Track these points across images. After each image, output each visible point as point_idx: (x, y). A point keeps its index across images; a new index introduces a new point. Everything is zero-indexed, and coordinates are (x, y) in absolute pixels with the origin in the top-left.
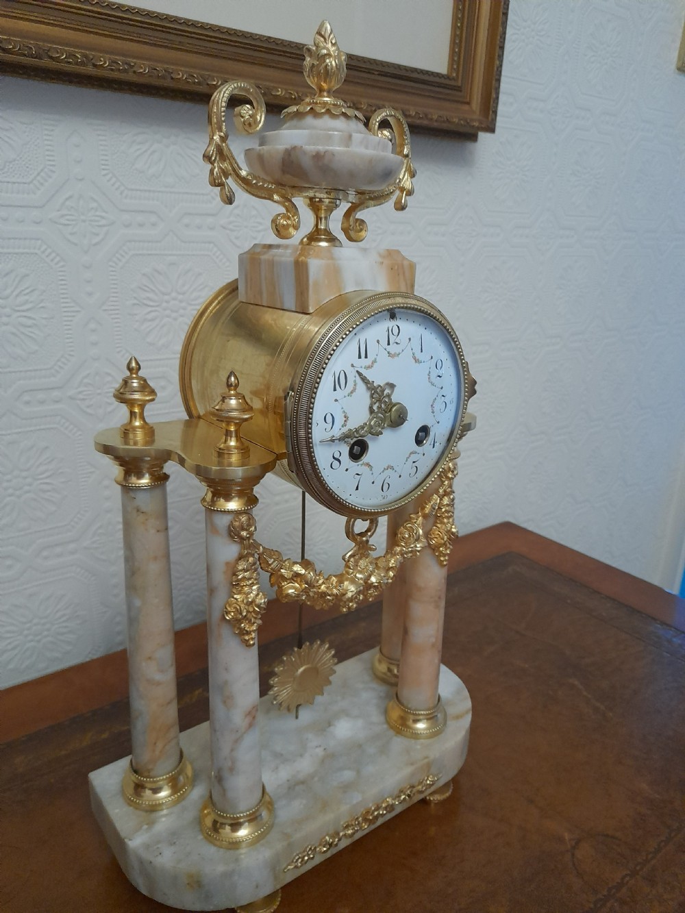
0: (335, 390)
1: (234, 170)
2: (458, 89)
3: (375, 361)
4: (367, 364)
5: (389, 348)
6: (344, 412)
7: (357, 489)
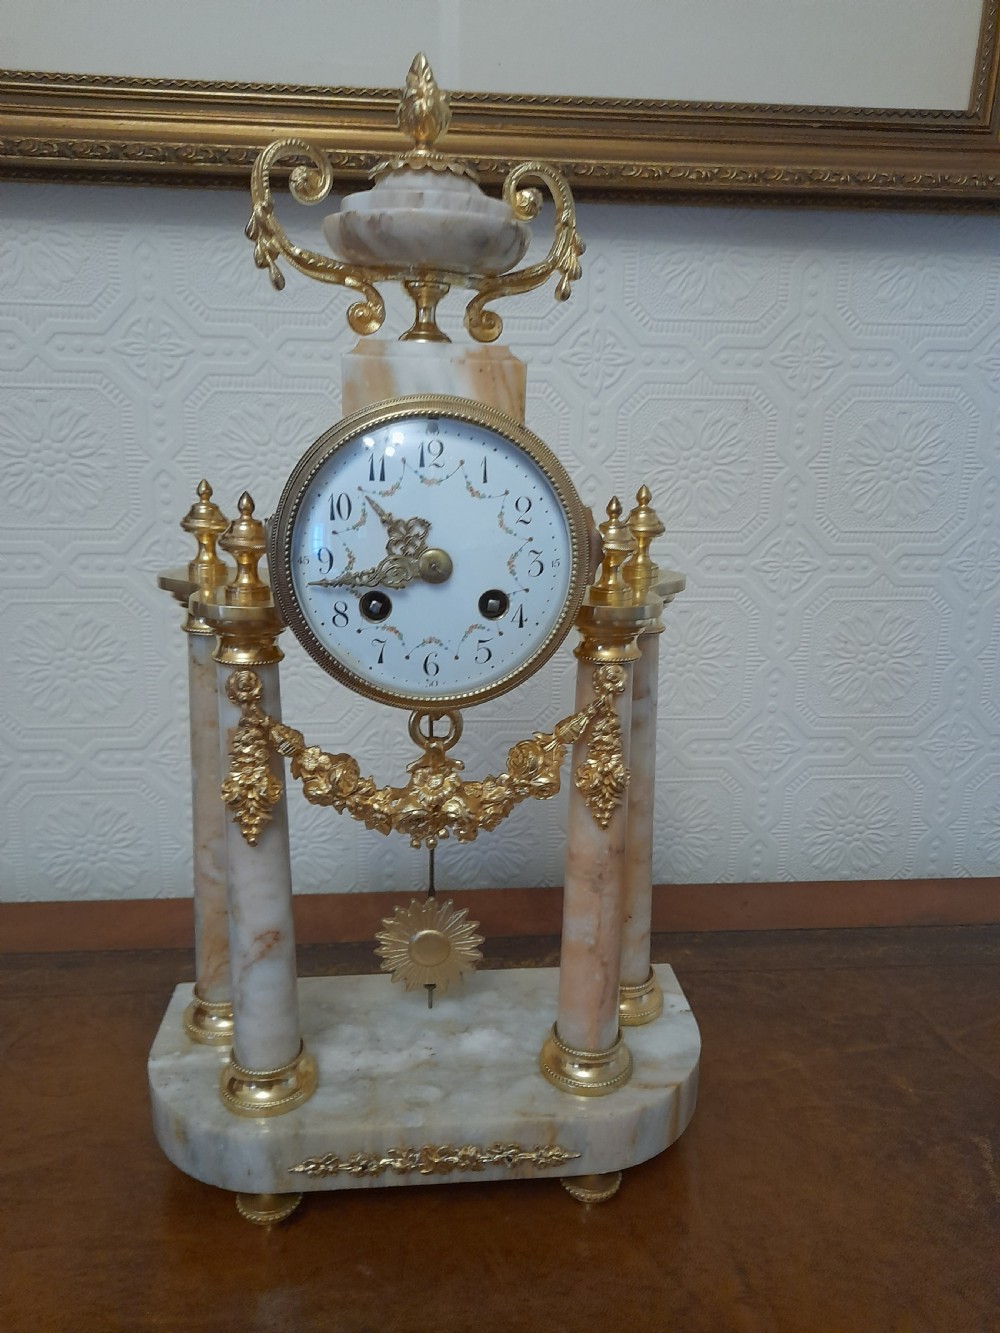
0: (333, 518)
1: (283, 247)
2: (985, 131)
3: (397, 486)
4: (384, 490)
5: (422, 471)
6: (347, 549)
7: (381, 661)
